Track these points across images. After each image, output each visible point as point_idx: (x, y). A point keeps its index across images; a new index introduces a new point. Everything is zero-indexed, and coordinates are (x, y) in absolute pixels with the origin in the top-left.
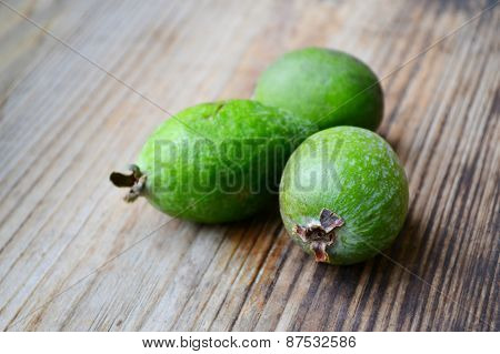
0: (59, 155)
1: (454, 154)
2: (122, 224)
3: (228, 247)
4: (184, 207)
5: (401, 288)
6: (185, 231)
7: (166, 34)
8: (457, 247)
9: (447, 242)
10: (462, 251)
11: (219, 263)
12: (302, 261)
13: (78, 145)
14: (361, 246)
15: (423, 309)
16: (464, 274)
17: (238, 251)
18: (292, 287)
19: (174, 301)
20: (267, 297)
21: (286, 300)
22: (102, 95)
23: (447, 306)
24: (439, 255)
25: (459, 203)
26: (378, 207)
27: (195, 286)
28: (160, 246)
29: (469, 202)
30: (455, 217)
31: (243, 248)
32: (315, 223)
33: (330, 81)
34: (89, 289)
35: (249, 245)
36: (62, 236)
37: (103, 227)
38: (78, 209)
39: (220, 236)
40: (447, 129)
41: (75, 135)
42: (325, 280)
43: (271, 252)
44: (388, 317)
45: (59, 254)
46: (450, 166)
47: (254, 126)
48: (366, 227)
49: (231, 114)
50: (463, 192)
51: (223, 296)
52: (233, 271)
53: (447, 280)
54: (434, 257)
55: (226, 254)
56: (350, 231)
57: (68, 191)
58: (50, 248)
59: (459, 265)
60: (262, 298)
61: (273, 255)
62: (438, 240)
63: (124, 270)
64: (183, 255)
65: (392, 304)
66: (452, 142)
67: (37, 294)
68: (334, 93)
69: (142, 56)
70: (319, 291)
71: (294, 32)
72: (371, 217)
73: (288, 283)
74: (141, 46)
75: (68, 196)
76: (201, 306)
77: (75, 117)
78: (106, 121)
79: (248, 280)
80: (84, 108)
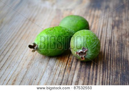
0: (12, 46)
1: (106, 38)
2: (31, 58)
3: (58, 61)
4: (47, 52)
5: (101, 65)
6: (47, 59)
7: (32, 19)
8: (112, 56)
9: (109, 55)
10: (113, 57)
11: (57, 64)
12: (77, 62)
13: (16, 43)
14: (92, 55)
15: (108, 69)
16: (115, 61)
17: (61, 62)
18: (75, 68)
19: (48, 73)
20: (70, 70)
21: (75, 70)
22: (19, 33)
23: (113, 68)
24: (108, 58)
25: (110, 47)
26: (95, 46)
27: (52, 70)
28: (41, 62)
29: (112, 47)
30: (110, 50)
31: (62, 61)
32: (81, 51)
33: (77, 22)
34: (26, 73)
35: (63, 60)
36: (16, 62)
37: (26, 60)
38: (19, 56)
39: (56, 59)
40: (103, 33)
41: (15, 41)
42: (83, 66)
43: (69, 61)
44: (100, 71)
45: (17, 66)
46: (106, 40)
47: (62, 31)
48: (93, 51)
49: (56, 29)
50: (110, 45)
51: (59, 71)
52: (61, 66)
53: (111, 63)
54: (107, 58)
55: (58, 63)
56: (89, 52)
57: (16, 53)
58: (14, 65)
59: (113, 60)
60: (69, 71)
61: (69, 62)
62: (107, 55)
63: (34, 68)
64: (47, 64)
65: (100, 69)
66: (105, 35)
67: (13, 75)
68: (79, 24)
69: (27, 24)
70: (82, 68)
71: (62, 17)
72: (94, 48)
73: (74, 67)
74: (27, 22)
75: (16, 54)
76: (54, 74)
77: (14, 38)
78: (22, 38)
79: (64, 67)
80: (16, 35)
